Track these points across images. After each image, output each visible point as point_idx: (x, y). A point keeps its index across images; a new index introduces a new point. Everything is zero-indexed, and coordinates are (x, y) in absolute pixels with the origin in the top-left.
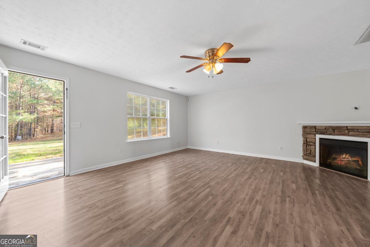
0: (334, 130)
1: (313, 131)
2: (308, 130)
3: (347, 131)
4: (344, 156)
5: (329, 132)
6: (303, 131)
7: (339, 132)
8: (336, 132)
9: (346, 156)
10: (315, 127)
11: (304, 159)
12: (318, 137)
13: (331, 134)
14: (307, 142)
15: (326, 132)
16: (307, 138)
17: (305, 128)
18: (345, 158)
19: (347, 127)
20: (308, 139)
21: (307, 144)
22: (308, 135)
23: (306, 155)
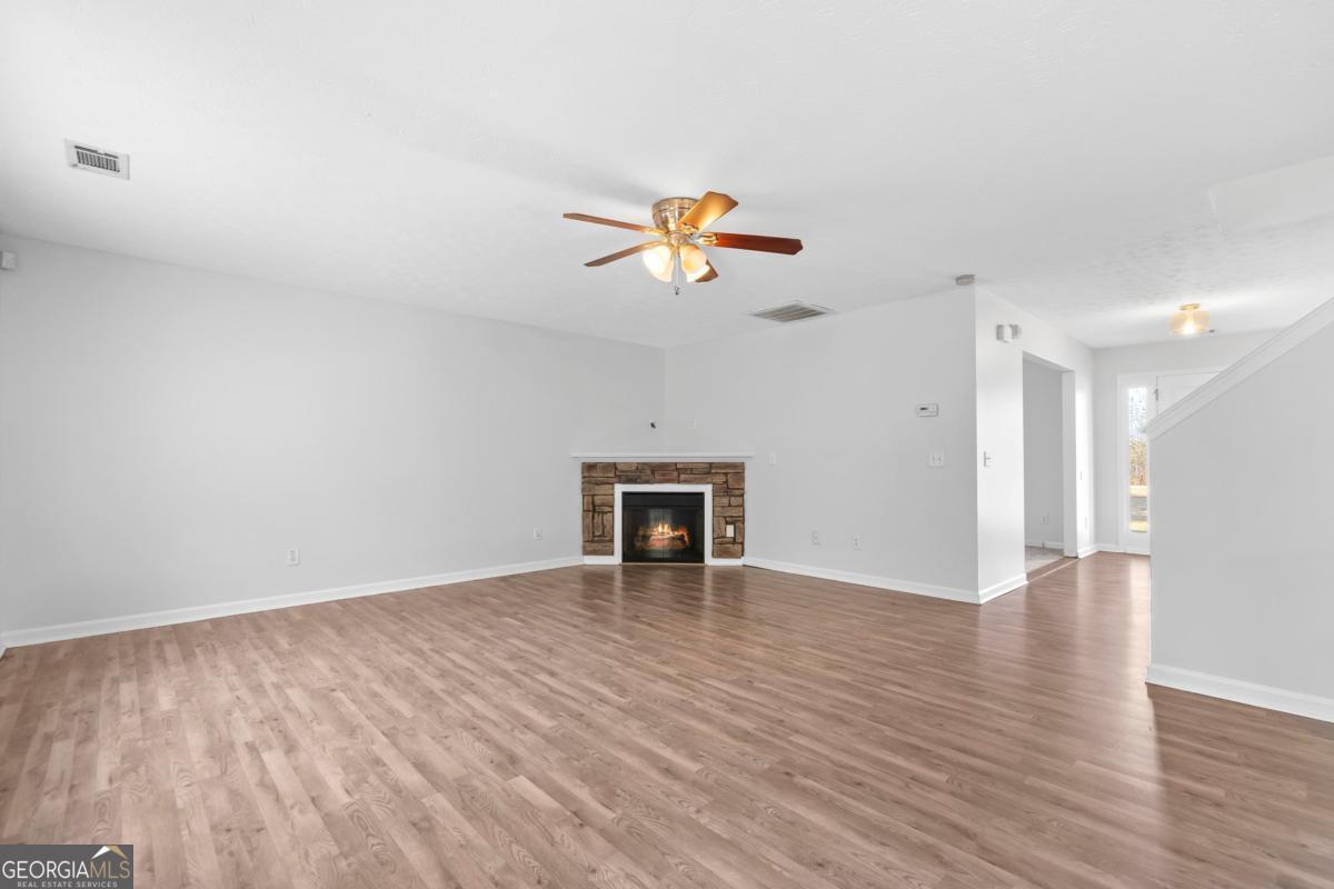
0: (653, 472)
1: (610, 475)
2: (596, 474)
3: (675, 474)
4: (660, 529)
5: (644, 478)
6: (583, 477)
7: (664, 475)
8: (657, 477)
9: (663, 528)
10: (614, 465)
11: (586, 552)
12: (620, 489)
13: (647, 482)
14: (594, 506)
15: (639, 477)
16: (593, 495)
17: (589, 468)
18: (663, 533)
19: (676, 464)
20: (596, 498)
21: (595, 510)
22: (597, 487)
23: (593, 541)
